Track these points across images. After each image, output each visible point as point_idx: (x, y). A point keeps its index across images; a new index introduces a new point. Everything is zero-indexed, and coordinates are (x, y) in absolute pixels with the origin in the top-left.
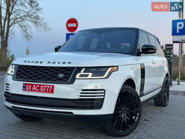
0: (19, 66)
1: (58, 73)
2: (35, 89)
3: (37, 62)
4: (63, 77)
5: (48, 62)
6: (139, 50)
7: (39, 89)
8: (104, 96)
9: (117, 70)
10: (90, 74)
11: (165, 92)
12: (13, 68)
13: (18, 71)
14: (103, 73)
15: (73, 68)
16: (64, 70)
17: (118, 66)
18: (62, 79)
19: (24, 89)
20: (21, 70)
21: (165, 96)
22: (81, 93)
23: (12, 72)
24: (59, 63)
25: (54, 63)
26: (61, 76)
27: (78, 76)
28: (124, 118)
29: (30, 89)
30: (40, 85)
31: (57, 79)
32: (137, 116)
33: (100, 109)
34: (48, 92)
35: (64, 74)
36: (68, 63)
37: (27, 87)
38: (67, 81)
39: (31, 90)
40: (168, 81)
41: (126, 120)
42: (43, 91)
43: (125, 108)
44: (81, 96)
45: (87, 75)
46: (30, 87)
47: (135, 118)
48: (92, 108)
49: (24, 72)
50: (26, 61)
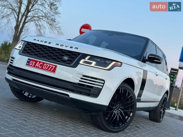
0: (28, 42)
1: (63, 56)
2: (38, 65)
3: (46, 42)
4: (67, 60)
5: (57, 44)
6: (145, 57)
7: (42, 67)
8: (103, 86)
9: (121, 66)
10: (94, 63)
11: (161, 108)
12: (22, 44)
13: (26, 47)
14: (106, 65)
15: (79, 54)
16: (70, 54)
17: (122, 63)
18: (66, 61)
19: (28, 64)
20: (29, 46)
21: (161, 112)
22: (81, 78)
23: (20, 47)
24: (66, 47)
25: (62, 45)
26: (66, 58)
27: (81, 62)
28: (117, 115)
29: (33, 64)
30: (44, 63)
31: (61, 61)
32: (130, 117)
33: (96, 97)
34: (50, 70)
35: (69, 57)
36: (76, 48)
37: (31, 62)
38: (70, 64)
39: (34, 66)
40: (167, 99)
41: (118, 117)
42: (45, 69)
43: (120, 105)
44: (80, 81)
45: (91, 63)
46: (33, 63)
47: (128, 118)
48: (89, 95)
49: (32, 48)
50: (36, 40)
